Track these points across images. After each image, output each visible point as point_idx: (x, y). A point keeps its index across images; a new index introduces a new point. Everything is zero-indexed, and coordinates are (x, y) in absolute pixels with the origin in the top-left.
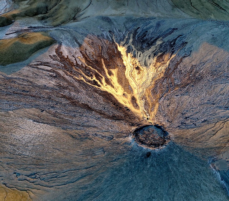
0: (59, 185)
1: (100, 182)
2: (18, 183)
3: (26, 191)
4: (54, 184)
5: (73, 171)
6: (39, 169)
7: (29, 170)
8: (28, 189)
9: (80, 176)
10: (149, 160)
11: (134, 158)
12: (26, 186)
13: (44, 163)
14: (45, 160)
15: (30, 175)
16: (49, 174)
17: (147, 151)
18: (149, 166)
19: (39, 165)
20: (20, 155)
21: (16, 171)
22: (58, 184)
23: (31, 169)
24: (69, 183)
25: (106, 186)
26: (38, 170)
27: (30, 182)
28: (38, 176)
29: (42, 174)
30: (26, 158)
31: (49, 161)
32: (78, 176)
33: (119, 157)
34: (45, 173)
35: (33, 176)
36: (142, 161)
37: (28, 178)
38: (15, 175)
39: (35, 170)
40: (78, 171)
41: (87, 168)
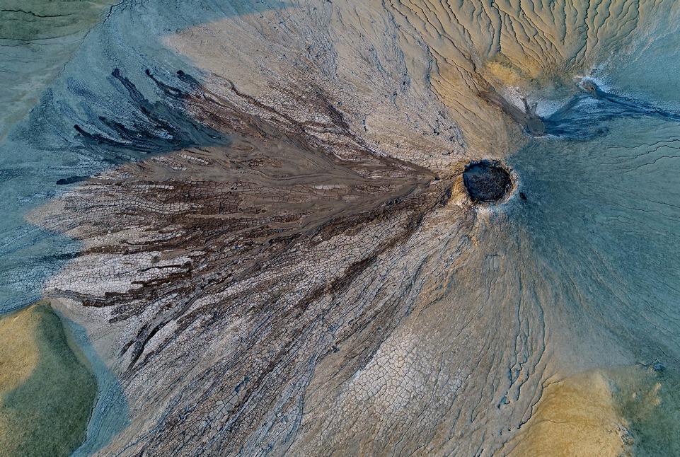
0: (544, 334)
1: (551, 273)
2: (522, 402)
3: (543, 388)
4: (540, 342)
5: (521, 309)
6: (502, 364)
7: (499, 380)
8: (540, 384)
9: (534, 300)
10: (531, 199)
11: (523, 216)
12: (533, 388)
13: (491, 352)
14: (483, 352)
15: (511, 380)
16: (517, 347)
17: (518, 196)
18: (539, 203)
19: (491, 363)
20: (456, 396)
21: (493, 405)
22: (540, 336)
23: (498, 377)
24: (543, 318)
25: (559, 267)
26: (504, 365)
27: (527, 380)
28: (517, 366)
29: (514, 358)
30: (467, 385)
31: (487, 345)
32: (532, 303)
33: (515, 236)
34: (513, 353)
35: (514, 375)
36: (530, 208)
37: (517, 383)
38: (503, 406)
39: (502, 371)
40: (522, 301)
41: (521, 288)
